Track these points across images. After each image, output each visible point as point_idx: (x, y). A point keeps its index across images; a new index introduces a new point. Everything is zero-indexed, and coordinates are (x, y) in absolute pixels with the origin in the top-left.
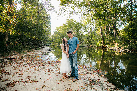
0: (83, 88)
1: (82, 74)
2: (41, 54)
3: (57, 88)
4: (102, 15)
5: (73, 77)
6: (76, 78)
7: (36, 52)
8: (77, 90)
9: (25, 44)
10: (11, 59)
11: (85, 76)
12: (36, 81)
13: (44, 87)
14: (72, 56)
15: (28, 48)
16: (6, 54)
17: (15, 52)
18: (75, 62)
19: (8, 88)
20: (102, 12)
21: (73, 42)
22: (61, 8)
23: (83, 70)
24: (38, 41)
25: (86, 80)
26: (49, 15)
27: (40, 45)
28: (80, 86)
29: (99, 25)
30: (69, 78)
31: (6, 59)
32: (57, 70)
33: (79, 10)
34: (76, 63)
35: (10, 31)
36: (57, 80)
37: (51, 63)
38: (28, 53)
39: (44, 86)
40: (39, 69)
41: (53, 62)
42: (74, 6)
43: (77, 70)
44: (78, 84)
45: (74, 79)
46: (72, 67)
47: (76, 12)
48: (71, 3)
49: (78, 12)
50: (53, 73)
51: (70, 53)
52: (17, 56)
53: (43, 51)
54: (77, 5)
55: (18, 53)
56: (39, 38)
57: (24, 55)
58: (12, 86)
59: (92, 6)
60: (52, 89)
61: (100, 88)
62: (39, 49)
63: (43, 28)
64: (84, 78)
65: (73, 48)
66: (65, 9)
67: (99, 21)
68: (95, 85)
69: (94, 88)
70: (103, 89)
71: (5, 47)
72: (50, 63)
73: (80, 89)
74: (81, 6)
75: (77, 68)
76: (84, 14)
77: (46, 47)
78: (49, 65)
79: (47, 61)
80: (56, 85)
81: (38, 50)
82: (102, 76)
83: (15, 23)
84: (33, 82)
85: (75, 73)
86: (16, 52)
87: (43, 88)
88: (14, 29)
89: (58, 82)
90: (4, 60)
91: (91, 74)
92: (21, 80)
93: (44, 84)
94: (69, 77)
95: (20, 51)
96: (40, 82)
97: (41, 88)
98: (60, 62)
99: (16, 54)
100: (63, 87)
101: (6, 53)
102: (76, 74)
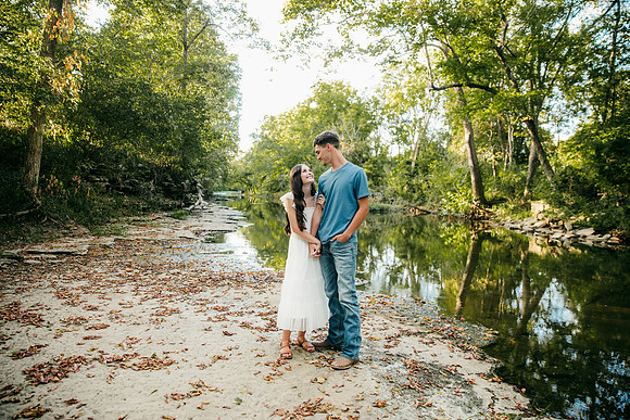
0: (382, 400)
1: (377, 334)
2: (192, 236)
3: (262, 399)
4: (480, 68)
5: (335, 350)
6: (351, 356)
7: (166, 230)
8: (352, 409)
9: (118, 189)
10: (54, 253)
11: (390, 347)
12: (165, 362)
13: (200, 389)
14: (331, 254)
15: (134, 210)
16: (29, 231)
17: (71, 224)
18: (346, 282)
19: (37, 389)
20: (476, 57)
21: (339, 186)
22: (292, 31)
23: (381, 318)
24: (177, 178)
25: (396, 365)
26: (234, 58)
27: (189, 196)
28: (367, 392)
29: (463, 112)
30: (317, 354)
31: (32, 253)
32: (261, 315)
33: (374, 40)
34: (350, 287)
35: (53, 129)
36: (263, 360)
37: (238, 280)
38: (133, 232)
39: (199, 386)
40: (181, 306)
41: (247, 278)
42: (351, 21)
43: (354, 317)
44: (357, 381)
45: (341, 360)
46: (334, 301)
47: (356, 48)
48: (335, 7)
49: (366, 52)
50: (244, 325)
51: (325, 238)
52: (81, 244)
53: (201, 223)
54: (365, 17)
55: (84, 229)
56: (184, 163)
57: (112, 238)
58: (56, 382)
59: (434, 23)
60: (239, 402)
61: (457, 404)
62: (182, 214)
63: (203, 118)
64: (385, 357)
65: (341, 215)
66: (306, 33)
67: (461, 93)
68: (435, 390)
69: (430, 406)
70: (475, 408)
71: (25, 199)
72: (230, 279)
73: (367, 405)
74: (380, 24)
75: (353, 311)
76: (393, 62)
77: (215, 207)
78: (226, 287)
79: (217, 270)
80: (258, 385)
81: (178, 217)
82: (467, 350)
83: (74, 91)
84: (151, 364)
85: (344, 329)
86: (78, 223)
87: (196, 394)
88: (71, 117)
89: (267, 371)
90: (20, 259)
91: (418, 338)
92: (96, 354)
93: (203, 376)
94: (318, 347)
95: (93, 221)
96: (181, 364)
97: (189, 396)
98: (275, 278)
99: (77, 233)
100: (290, 391)
101: (33, 229)
102: (352, 335)
